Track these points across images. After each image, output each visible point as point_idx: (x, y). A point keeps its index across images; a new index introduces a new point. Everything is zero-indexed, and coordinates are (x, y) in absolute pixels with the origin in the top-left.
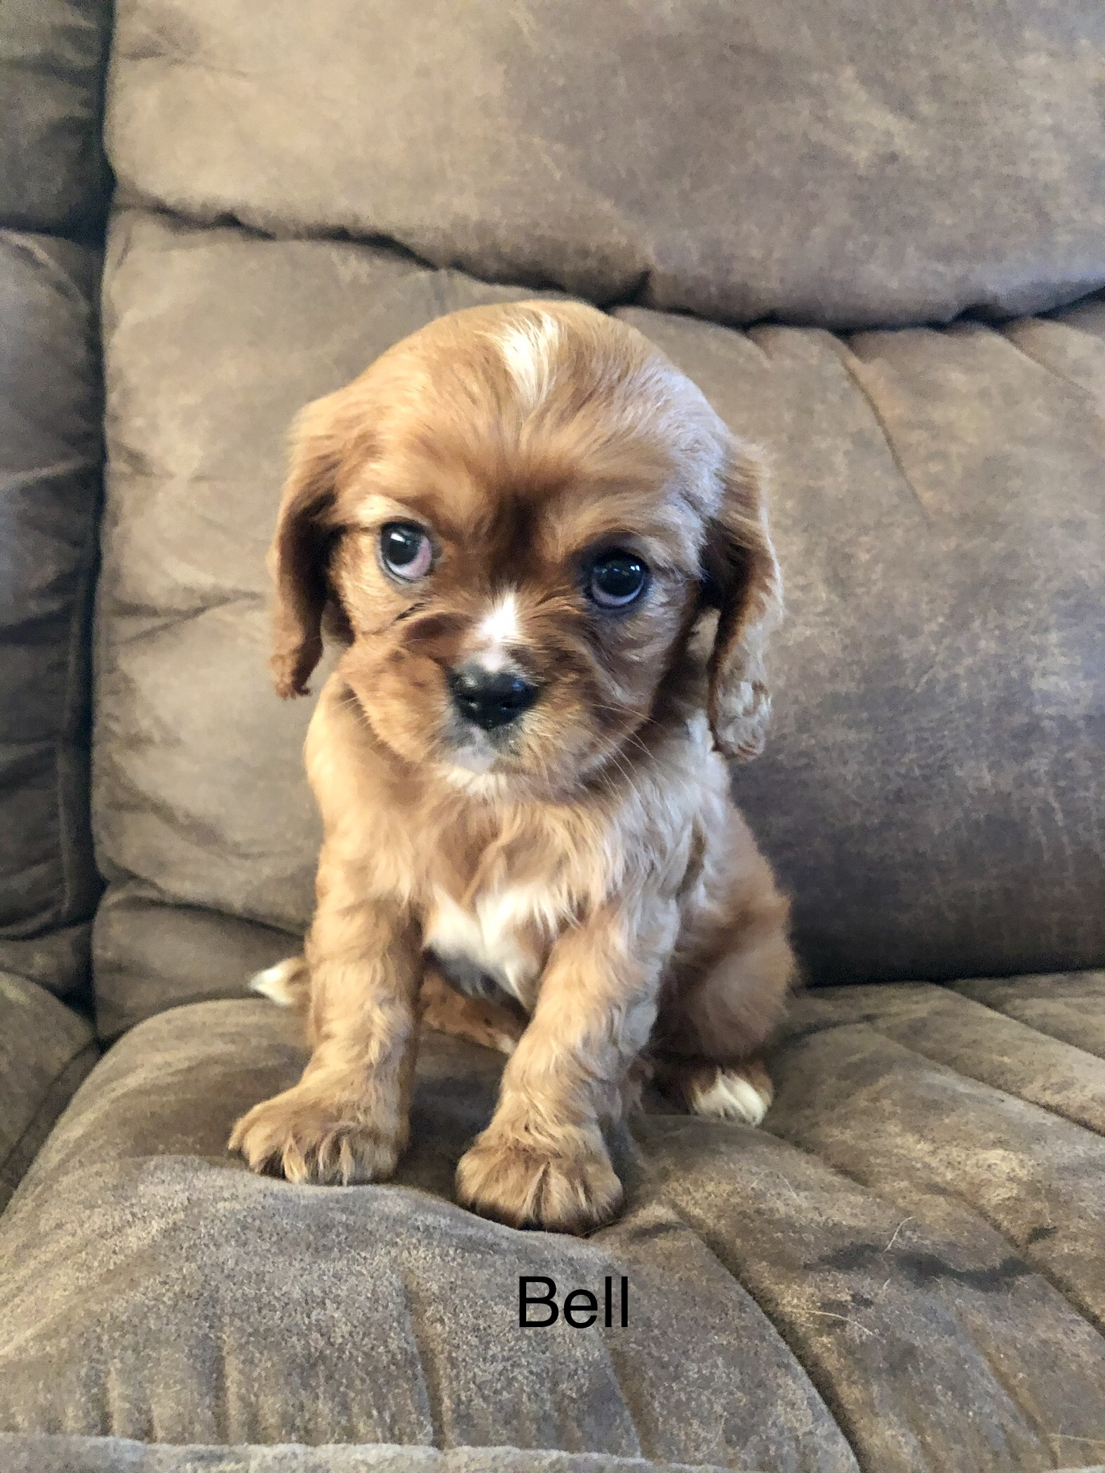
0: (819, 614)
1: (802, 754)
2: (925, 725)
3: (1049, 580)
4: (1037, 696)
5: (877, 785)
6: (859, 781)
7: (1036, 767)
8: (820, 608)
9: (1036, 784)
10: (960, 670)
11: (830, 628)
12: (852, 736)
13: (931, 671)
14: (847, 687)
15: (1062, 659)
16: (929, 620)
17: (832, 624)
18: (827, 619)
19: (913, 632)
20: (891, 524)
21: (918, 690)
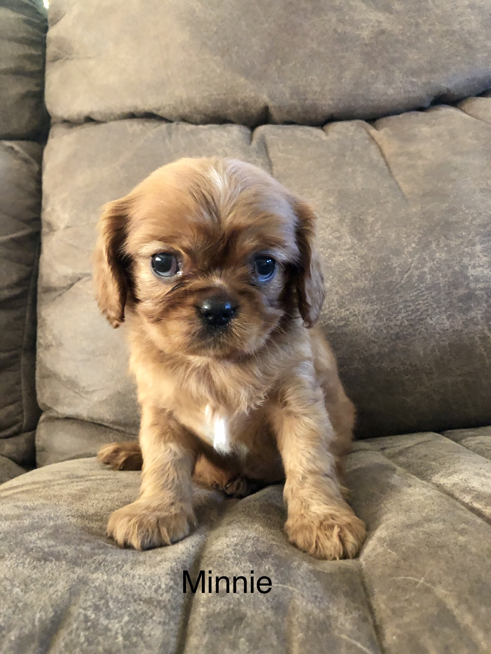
0: (348, 249)
1: (342, 319)
2: (409, 299)
3: (474, 219)
4: (471, 278)
5: (385, 331)
6: (374, 330)
7: (475, 315)
8: (348, 246)
9: (476, 324)
10: (426, 270)
11: (353, 256)
12: (368, 307)
13: (410, 272)
14: (363, 283)
15: (485, 259)
16: (407, 246)
17: (355, 253)
18: (352, 251)
19: (397, 252)
20: (385, 202)
21: (403, 282)
